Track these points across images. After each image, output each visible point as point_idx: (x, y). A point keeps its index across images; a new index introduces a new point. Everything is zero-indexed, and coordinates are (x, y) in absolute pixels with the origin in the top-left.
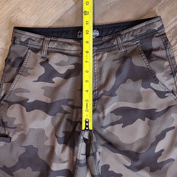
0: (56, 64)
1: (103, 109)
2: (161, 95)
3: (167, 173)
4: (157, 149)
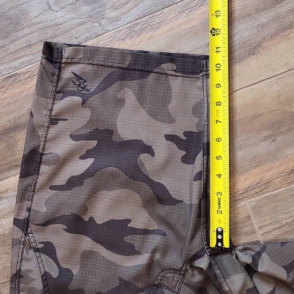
1: (150, 265)
3: (88, 119)
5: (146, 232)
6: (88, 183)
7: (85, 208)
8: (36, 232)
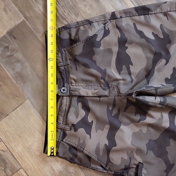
0: (77, 118)
1: (117, 80)
2: (106, 33)
3: (172, 30)
4: (152, 37)
5: (130, 74)
6: (143, 41)
7: (131, 43)
8: (112, 24)
